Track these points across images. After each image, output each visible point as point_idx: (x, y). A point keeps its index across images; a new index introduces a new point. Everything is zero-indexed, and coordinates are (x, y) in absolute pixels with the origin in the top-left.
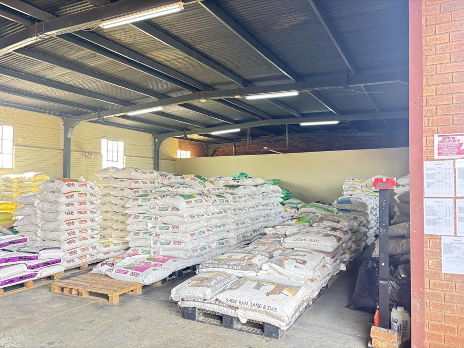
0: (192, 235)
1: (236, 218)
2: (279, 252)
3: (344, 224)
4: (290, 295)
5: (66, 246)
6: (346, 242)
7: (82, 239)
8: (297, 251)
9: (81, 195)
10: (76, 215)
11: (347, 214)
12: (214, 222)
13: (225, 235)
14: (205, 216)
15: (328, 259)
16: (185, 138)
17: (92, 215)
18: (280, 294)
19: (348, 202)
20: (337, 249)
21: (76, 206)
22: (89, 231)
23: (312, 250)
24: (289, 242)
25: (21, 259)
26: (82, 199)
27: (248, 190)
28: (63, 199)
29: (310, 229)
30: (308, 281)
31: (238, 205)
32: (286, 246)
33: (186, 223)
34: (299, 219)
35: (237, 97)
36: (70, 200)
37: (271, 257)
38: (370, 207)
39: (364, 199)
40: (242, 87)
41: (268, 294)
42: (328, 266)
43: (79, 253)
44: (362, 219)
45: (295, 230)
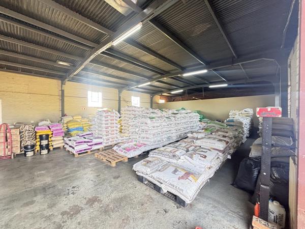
0: (153, 135)
1: (176, 128)
2: (193, 147)
3: (231, 134)
4: (193, 180)
5: (105, 137)
6: (231, 144)
7: (112, 134)
8: (202, 148)
9: (111, 117)
10: (109, 125)
11: (231, 127)
12: (165, 129)
13: (170, 135)
14: (160, 127)
15: (220, 154)
16: (162, 95)
17: (116, 125)
18: (187, 180)
19: (232, 121)
20: (226, 148)
21: (110, 121)
22: (115, 131)
23: (212, 148)
24: (198, 143)
25: (85, 142)
26: (112, 118)
27: (182, 115)
28: (104, 119)
29: (211, 136)
30: (207, 169)
31: (177, 122)
32: (197, 145)
33: (151, 130)
34: (206, 129)
35: (179, 75)
36: (107, 119)
37: (187, 151)
38: (244, 123)
39: (241, 120)
40: (181, 71)
41: (179, 179)
42: (221, 158)
43: (111, 140)
44: (240, 130)
45: (203, 135)
